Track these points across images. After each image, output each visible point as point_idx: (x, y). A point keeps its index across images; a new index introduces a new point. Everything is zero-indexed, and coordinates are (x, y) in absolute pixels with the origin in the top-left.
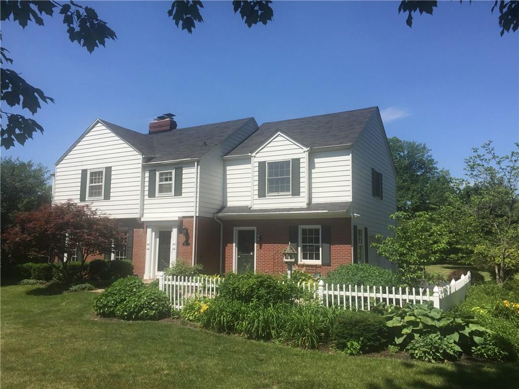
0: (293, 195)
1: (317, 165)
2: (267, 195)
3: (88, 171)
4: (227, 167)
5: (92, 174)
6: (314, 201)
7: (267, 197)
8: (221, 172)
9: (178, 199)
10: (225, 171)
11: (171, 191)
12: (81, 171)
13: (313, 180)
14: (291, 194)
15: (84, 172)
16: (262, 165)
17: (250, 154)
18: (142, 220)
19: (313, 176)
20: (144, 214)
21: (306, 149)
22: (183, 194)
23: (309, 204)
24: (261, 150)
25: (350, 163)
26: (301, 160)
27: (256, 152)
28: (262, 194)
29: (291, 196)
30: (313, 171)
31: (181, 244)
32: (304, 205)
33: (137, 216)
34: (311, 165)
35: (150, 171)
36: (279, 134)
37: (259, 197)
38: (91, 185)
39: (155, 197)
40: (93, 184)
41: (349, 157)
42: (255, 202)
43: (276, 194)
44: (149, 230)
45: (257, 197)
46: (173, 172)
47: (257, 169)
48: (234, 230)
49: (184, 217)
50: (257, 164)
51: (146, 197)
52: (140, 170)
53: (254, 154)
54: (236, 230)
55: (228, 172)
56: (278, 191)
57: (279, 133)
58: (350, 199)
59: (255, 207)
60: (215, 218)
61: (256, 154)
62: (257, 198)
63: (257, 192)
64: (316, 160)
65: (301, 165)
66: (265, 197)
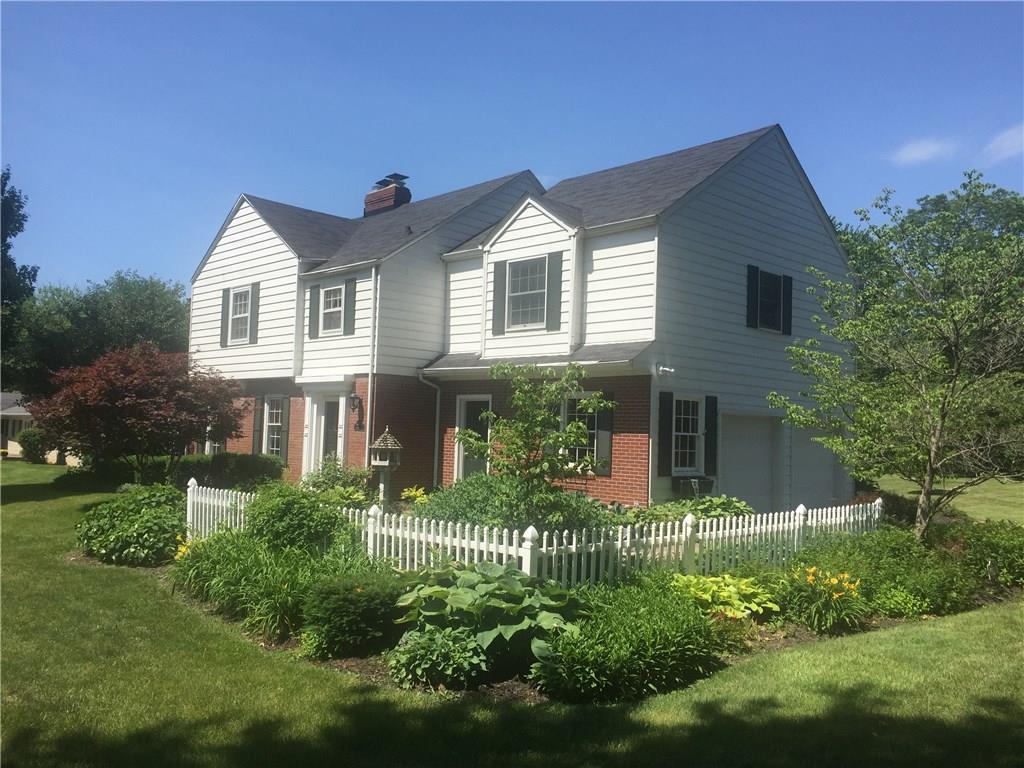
0: (549, 328)
1: (596, 265)
2: (506, 330)
3: (231, 291)
4: (452, 276)
5: (236, 295)
6: (591, 340)
7: (507, 335)
8: (439, 284)
9: (348, 341)
10: (447, 282)
11: (339, 327)
12: (221, 292)
13: (590, 297)
14: (544, 326)
15: (226, 292)
16: (500, 267)
17: (480, 248)
18: (297, 381)
19: (590, 287)
20: (304, 371)
21: (572, 231)
22: (356, 331)
23: (578, 347)
24: (499, 237)
25: (654, 256)
26: (565, 256)
27: (490, 243)
28: (498, 329)
29: (545, 332)
30: (590, 277)
31: (352, 428)
32: (566, 350)
33: (288, 374)
34: (585, 265)
35: (312, 288)
36: (529, 204)
37: (494, 334)
38: (235, 317)
39: (317, 338)
40: (238, 316)
41: (653, 245)
42: (489, 344)
43: (521, 327)
44: (308, 400)
45: (489, 334)
46: (343, 287)
47: (491, 277)
48: (458, 401)
49: (357, 376)
50: (491, 268)
51: (307, 338)
52: (294, 287)
53: (487, 248)
54: (461, 400)
55: (453, 286)
56: (525, 322)
57: (529, 200)
58: (650, 336)
59: (489, 355)
60: (421, 379)
61: (491, 246)
62: (491, 336)
63: (490, 325)
64: (596, 254)
65: (565, 266)
66: (503, 333)
